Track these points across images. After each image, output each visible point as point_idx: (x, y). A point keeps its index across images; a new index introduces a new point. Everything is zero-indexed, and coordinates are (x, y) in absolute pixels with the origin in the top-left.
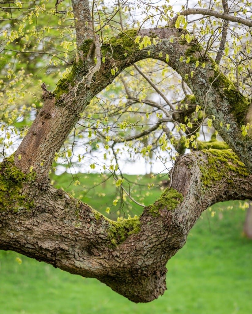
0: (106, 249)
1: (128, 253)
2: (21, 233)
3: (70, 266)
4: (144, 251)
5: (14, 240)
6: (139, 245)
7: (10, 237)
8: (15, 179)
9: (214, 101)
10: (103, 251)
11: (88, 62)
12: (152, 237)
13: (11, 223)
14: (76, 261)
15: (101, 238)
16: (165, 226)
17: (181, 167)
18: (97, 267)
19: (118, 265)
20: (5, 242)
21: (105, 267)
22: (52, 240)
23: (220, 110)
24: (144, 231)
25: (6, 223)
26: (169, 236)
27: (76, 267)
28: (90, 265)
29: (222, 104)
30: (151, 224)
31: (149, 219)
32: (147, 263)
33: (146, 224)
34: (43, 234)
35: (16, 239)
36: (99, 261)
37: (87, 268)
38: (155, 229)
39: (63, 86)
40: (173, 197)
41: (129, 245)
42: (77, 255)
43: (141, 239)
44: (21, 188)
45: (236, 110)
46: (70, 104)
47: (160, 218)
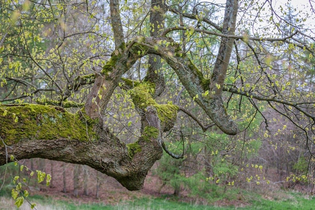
0: (128, 161)
1: (138, 163)
2: (94, 154)
3: (113, 172)
4: (145, 161)
5: (91, 158)
6: (143, 159)
7: (89, 157)
8: (89, 123)
9: (191, 78)
10: (126, 163)
11: (124, 55)
12: (149, 153)
13: (90, 149)
14: (116, 169)
15: (126, 155)
16: (155, 147)
17: (151, 115)
18: (125, 172)
19: (134, 170)
20: (86, 160)
21: (128, 172)
22: (108, 157)
23: (195, 83)
24: (144, 151)
25: (88, 149)
26: (157, 153)
27: (116, 173)
28: (122, 171)
29: (196, 79)
30: (147, 147)
31: (145, 143)
32: (145, 168)
33: (144, 146)
34: (104, 154)
35: (92, 158)
36: (126, 168)
37: (121, 173)
38: (150, 149)
39: (107, 68)
40: (154, 131)
41: (137, 159)
42: (117, 166)
43: (143, 155)
44: (92, 128)
45: (203, 83)
46: (114, 79)
47: (151, 143)
